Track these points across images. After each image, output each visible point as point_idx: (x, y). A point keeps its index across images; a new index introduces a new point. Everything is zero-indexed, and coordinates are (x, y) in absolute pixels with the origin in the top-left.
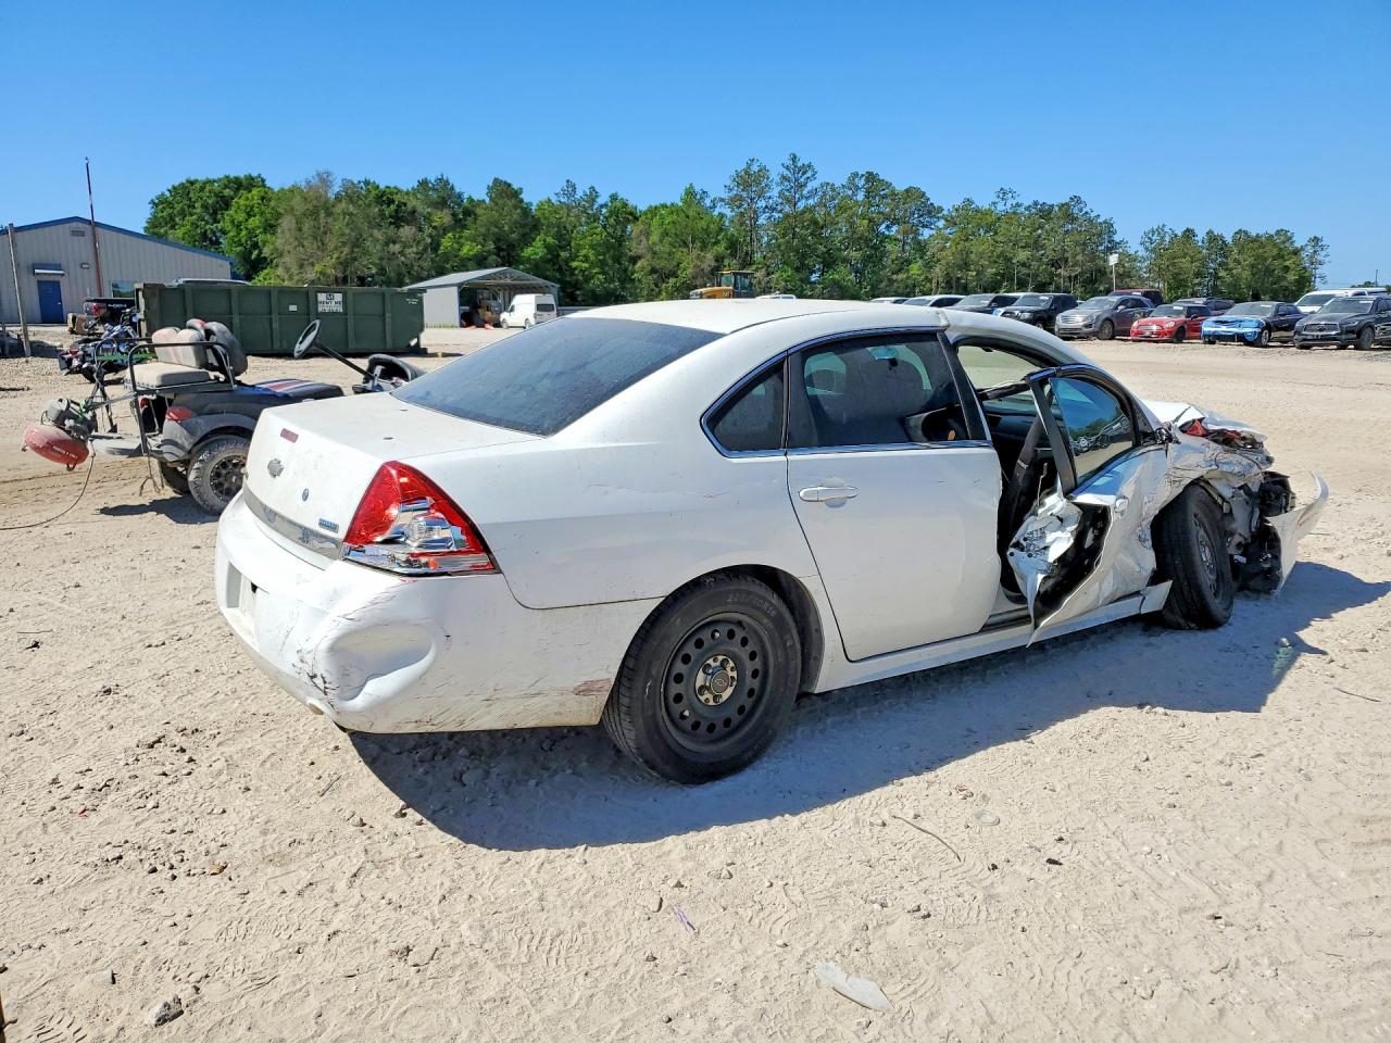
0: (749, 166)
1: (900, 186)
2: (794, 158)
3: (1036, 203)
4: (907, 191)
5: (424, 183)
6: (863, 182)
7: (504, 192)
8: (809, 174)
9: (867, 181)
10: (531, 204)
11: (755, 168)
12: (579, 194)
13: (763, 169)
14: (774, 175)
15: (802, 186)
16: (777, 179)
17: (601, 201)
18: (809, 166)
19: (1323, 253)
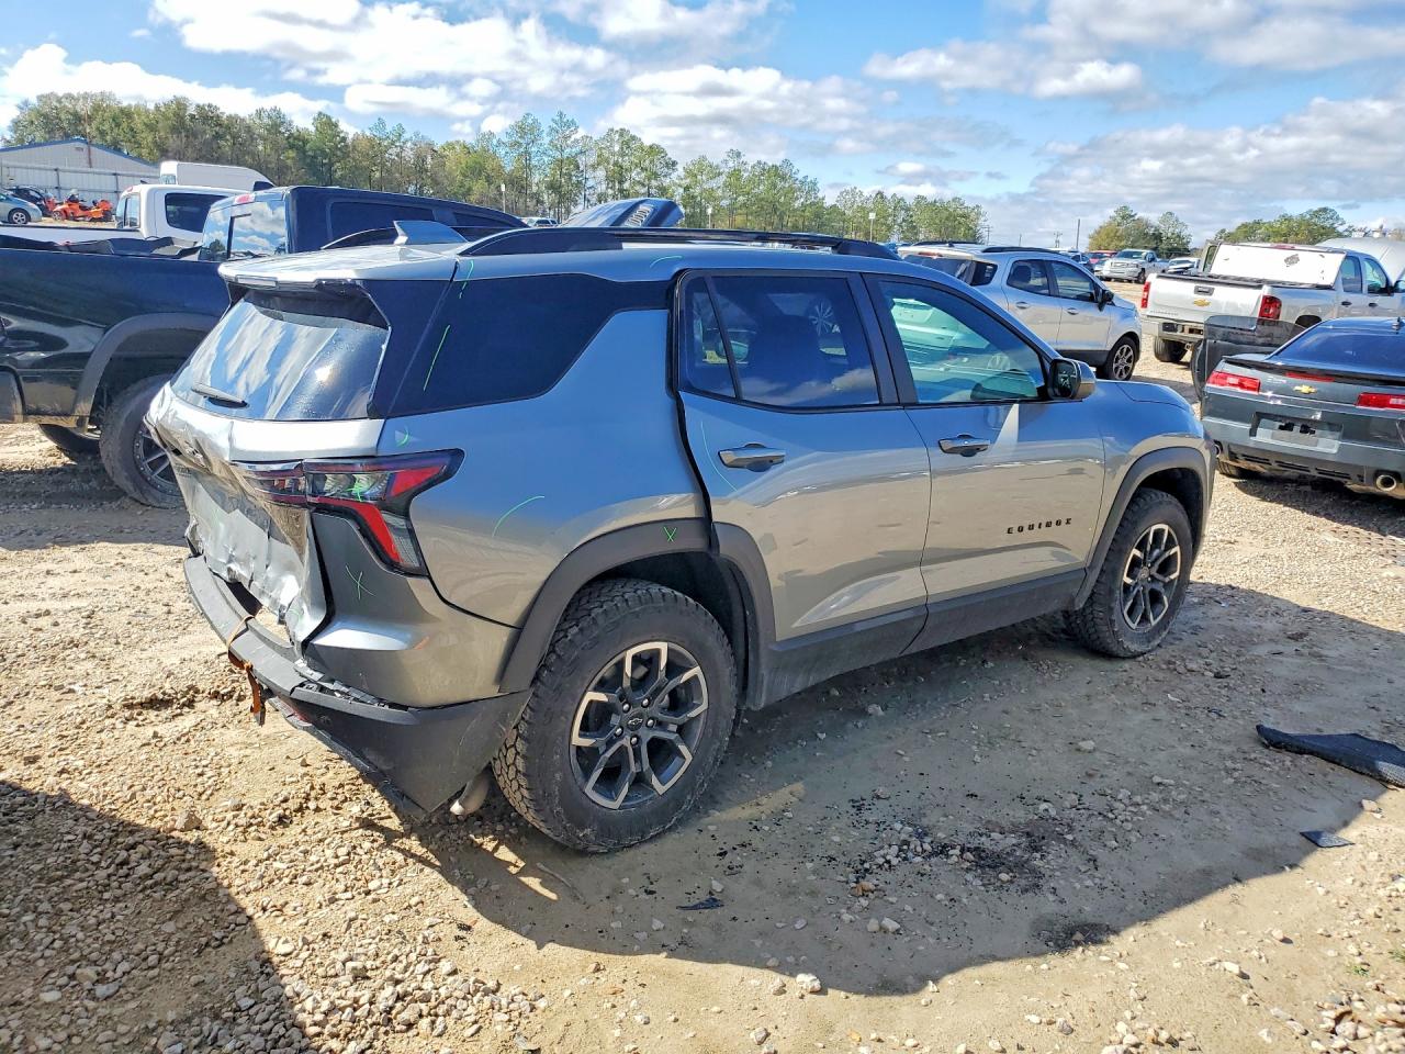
0: (526, 119)
1: (647, 142)
2: (561, 115)
3: (759, 163)
4: (651, 147)
5: (259, 113)
6: (617, 137)
7: (326, 124)
8: (573, 128)
9: (621, 135)
10: (347, 133)
11: (530, 121)
12: (389, 129)
13: (535, 121)
14: (545, 128)
15: (566, 138)
16: (547, 130)
17: (406, 136)
18: (573, 121)
19: (983, 219)
